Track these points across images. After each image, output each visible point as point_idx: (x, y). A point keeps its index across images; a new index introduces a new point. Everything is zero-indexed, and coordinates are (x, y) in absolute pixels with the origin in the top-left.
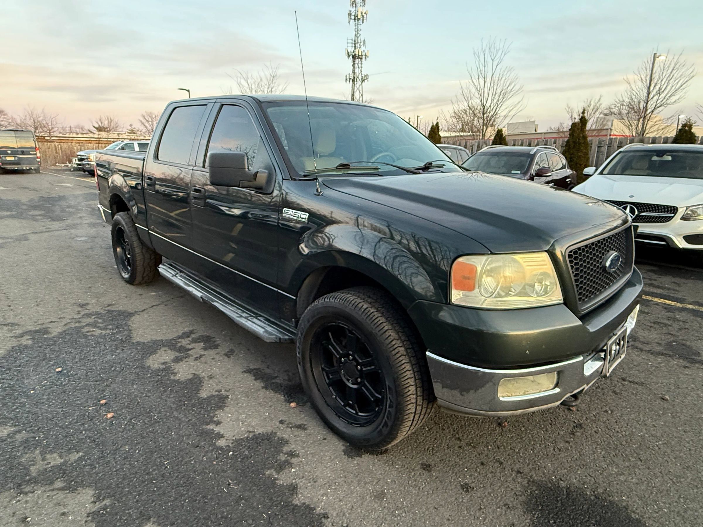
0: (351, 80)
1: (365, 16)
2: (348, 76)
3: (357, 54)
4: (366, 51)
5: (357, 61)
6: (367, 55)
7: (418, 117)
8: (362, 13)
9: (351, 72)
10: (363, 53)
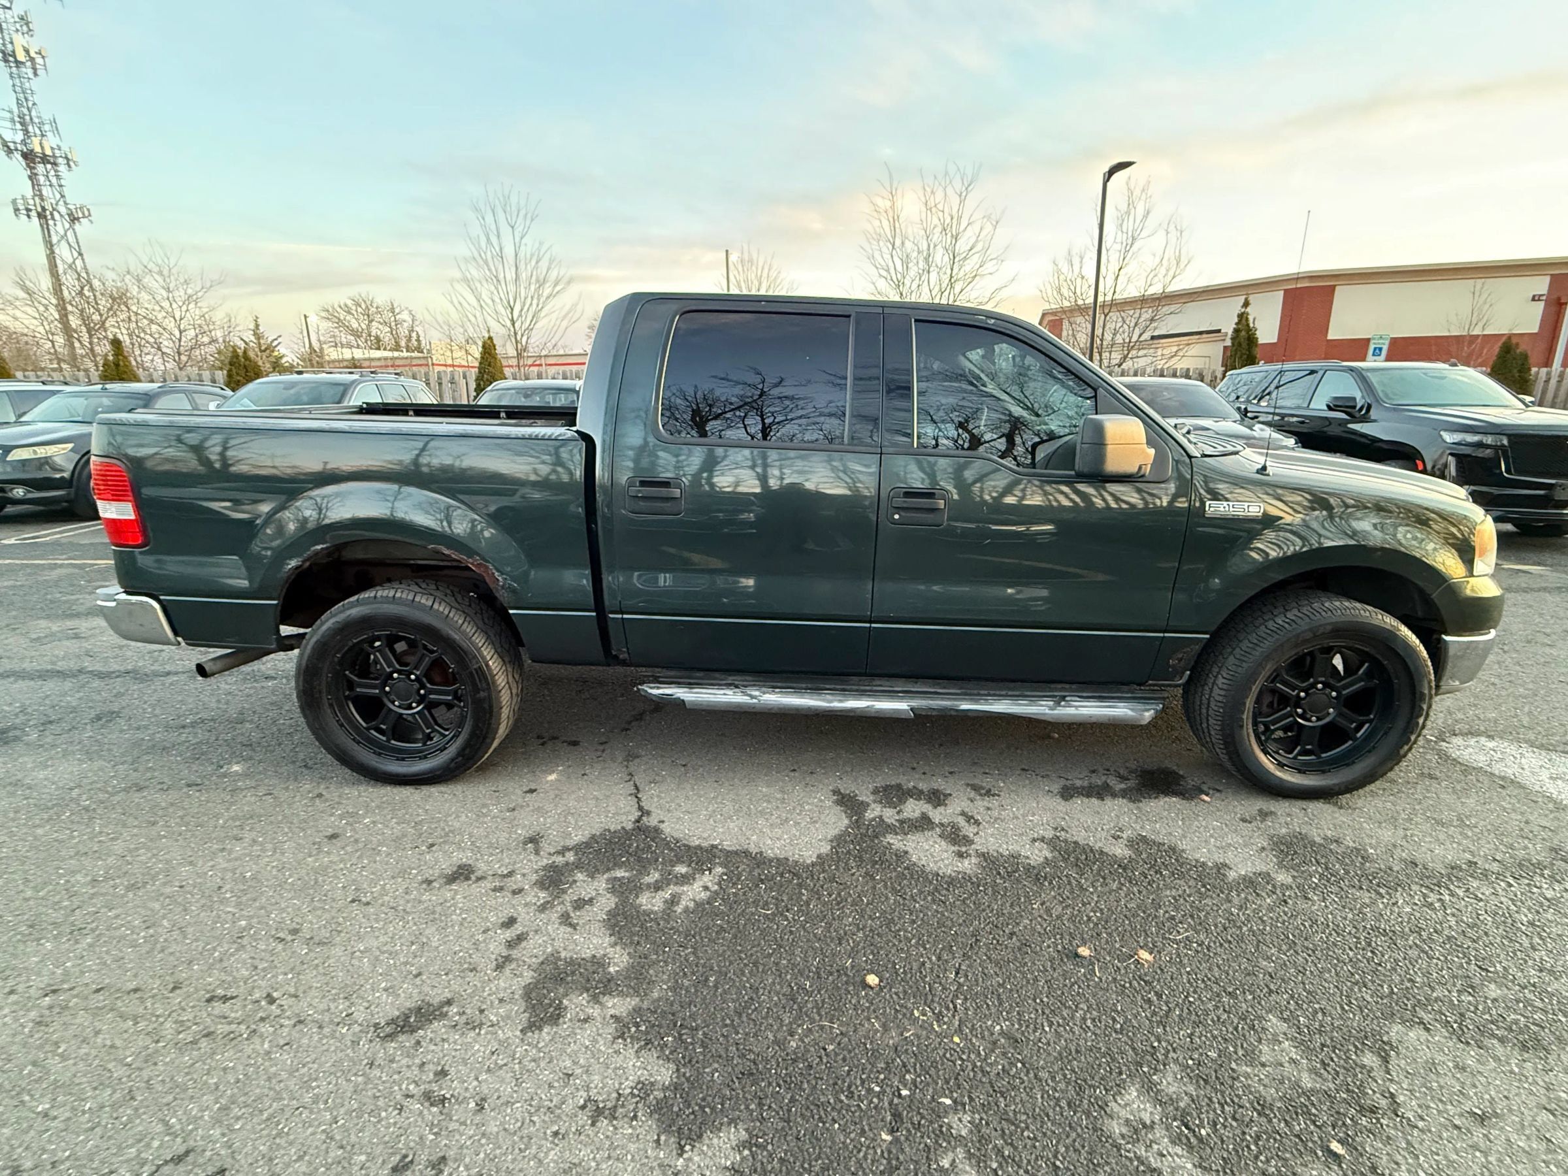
0: (33, 214)
1: (39, 60)
2: (20, 202)
3: (38, 149)
4: (65, 148)
5: (40, 168)
6: (74, 156)
7: (306, 317)
8: (27, 51)
9: (29, 193)
10: (58, 153)
